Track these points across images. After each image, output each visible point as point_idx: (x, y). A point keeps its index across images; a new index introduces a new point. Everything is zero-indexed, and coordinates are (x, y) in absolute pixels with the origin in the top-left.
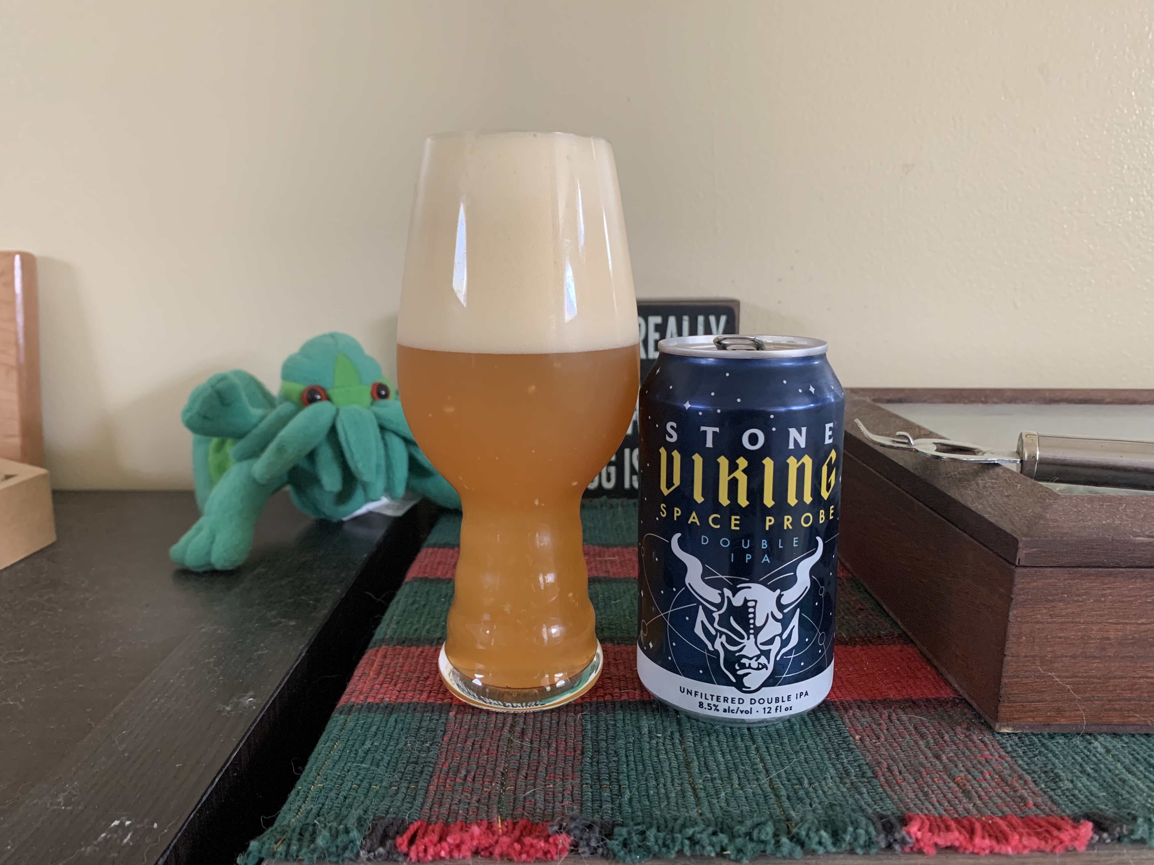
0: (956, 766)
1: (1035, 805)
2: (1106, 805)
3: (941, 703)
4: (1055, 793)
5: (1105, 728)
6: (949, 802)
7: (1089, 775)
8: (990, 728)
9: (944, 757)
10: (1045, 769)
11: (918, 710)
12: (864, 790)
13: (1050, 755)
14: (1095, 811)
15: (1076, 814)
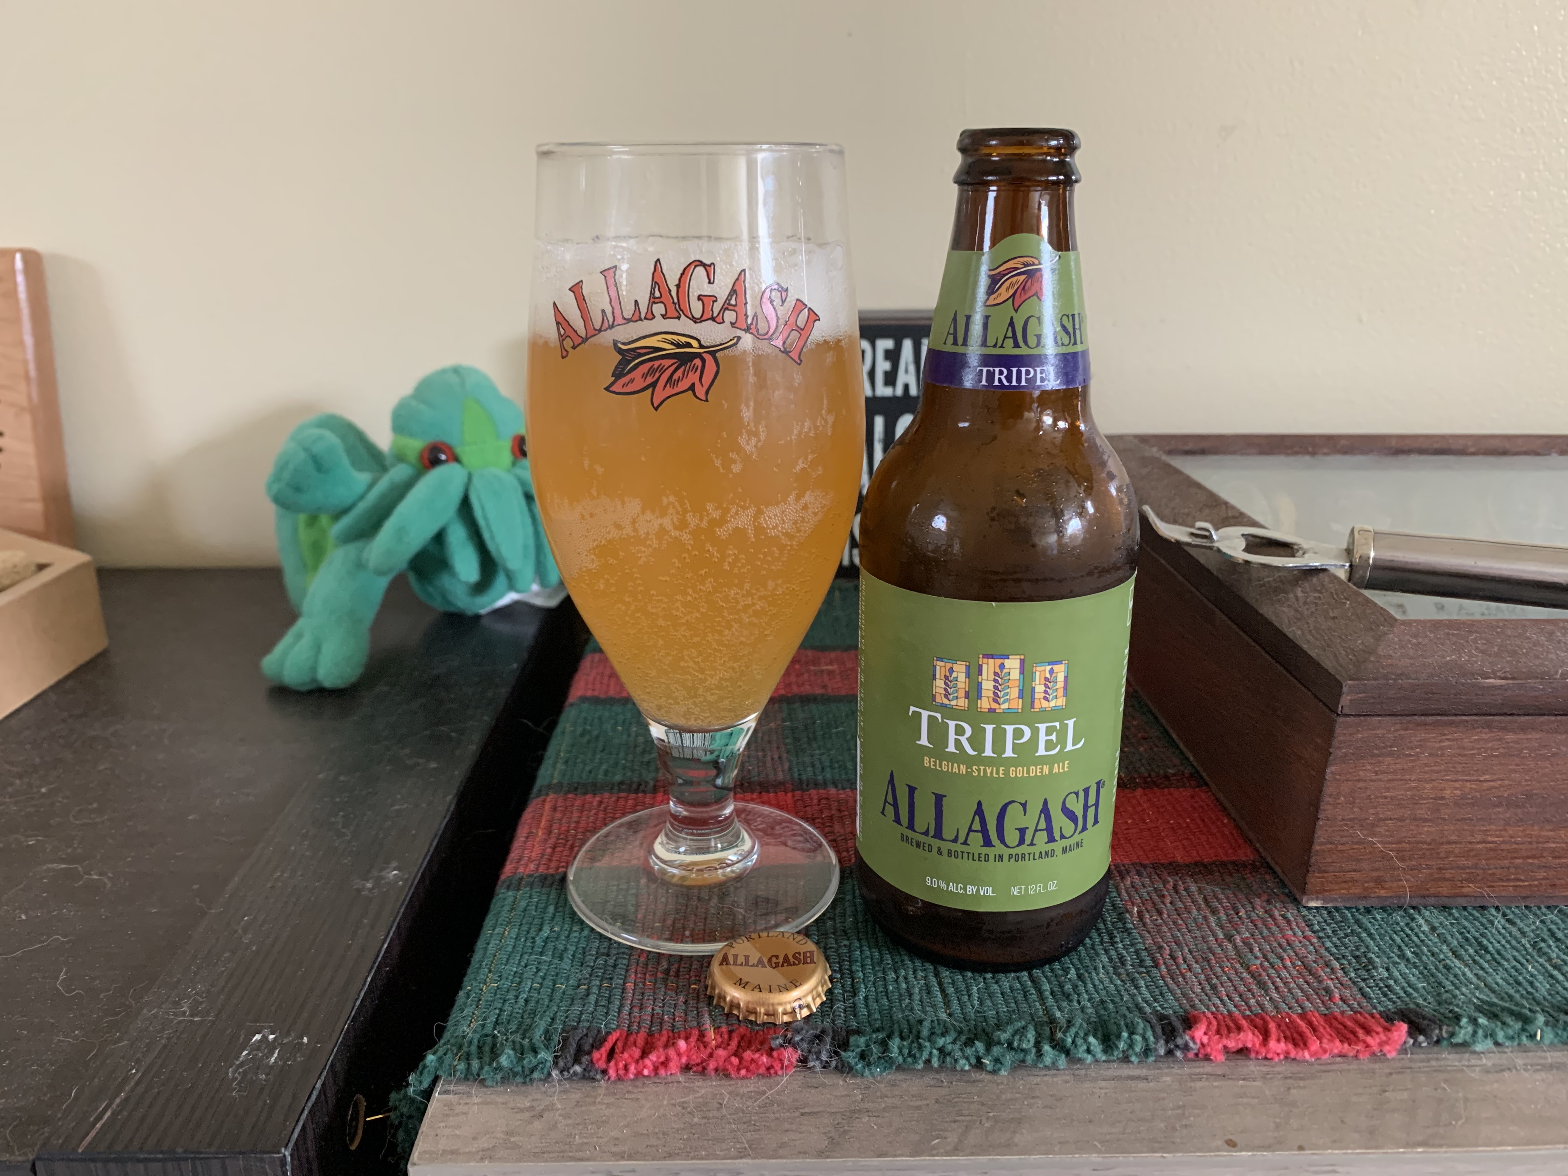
0: (1251, 951)
1: (1341, 999)
2: (1425, 1000)
3: (1238, 866)
4: (1366, 984)
5: (1432, 900)
6: (1240, 996)
7: (1408, 960)
8: (1296, 901)
9: (1238, 938)
10: (1358, 953)
11: (1210, 876)
12: (1142, 983)
13: (1364, 935)
14: (1412, 1006)
15: (1389, 1010)
